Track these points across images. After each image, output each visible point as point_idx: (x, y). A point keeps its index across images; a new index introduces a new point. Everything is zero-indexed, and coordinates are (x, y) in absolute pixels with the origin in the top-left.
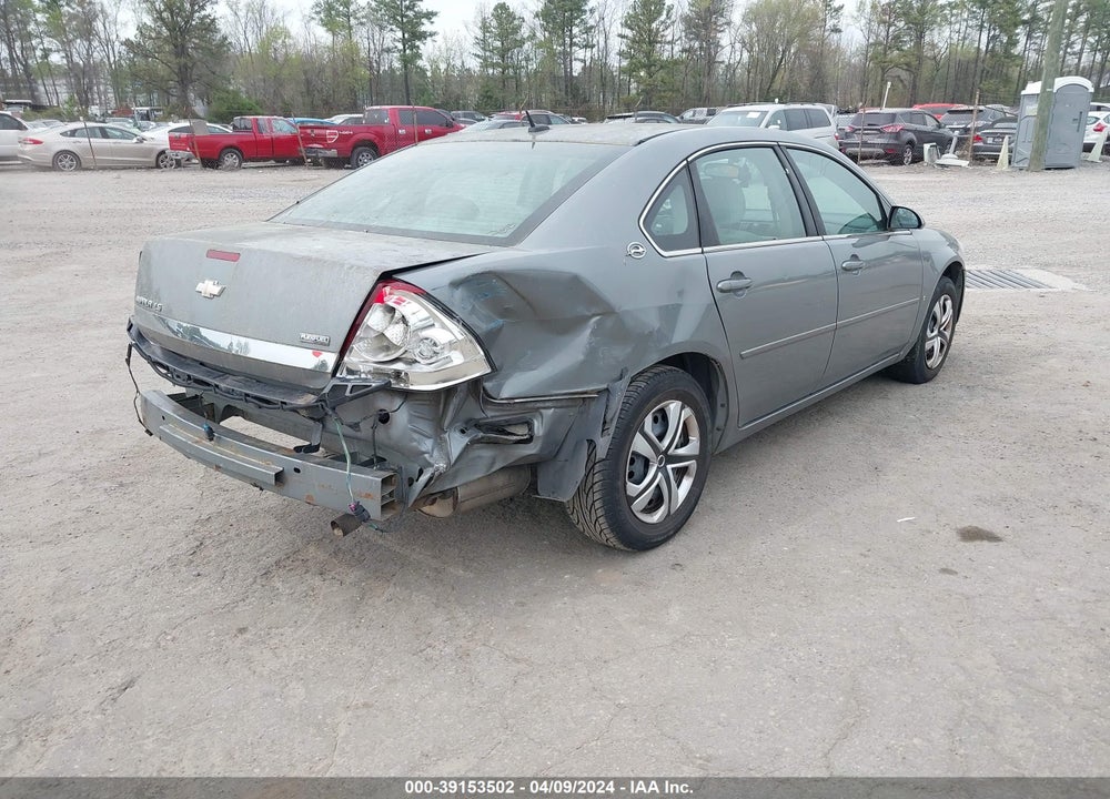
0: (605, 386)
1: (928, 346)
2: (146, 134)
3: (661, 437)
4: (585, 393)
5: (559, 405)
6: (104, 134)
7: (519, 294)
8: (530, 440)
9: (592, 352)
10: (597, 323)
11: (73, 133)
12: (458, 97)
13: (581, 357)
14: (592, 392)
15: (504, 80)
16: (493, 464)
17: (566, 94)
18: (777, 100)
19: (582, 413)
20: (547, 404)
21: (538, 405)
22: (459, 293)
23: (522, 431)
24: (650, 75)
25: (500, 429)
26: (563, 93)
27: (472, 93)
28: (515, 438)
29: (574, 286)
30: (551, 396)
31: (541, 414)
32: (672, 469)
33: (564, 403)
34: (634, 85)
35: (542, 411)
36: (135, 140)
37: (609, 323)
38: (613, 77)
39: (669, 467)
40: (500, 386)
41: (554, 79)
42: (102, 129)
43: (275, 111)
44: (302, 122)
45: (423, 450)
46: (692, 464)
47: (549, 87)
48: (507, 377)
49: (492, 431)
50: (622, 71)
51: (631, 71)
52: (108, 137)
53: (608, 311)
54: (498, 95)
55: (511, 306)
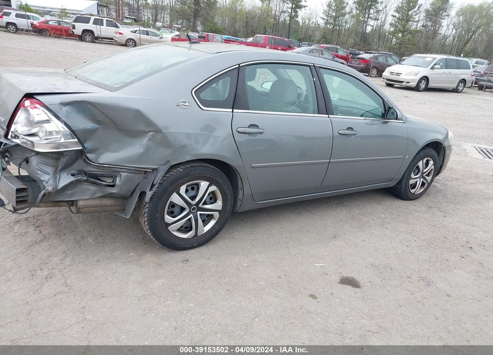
0: (156, 167)
1: (412, 182)
2: (163, 36)
3: (193, 198)
4: (145, 168)
5: (130, 171)
6: (147, 33)
7: (105, 115)
8: (113, 186)
9: (148, 149)
10: (153, 135)
11: (135, 32)
12: (311, 36)
13: (142, 151)
14: (148, 169)
15: (333, 31)
16: (95, 193)
17: (361, 41)
18: (462, 55)
19: (144, 178)
20: (123, 170)
21: (120, 170)
22: (65, 109)
23: (109, 181)
24: (403, 36)
25: (96, 177)
26: (359, 40)
27: (318, 35)
28: (105, 183)
29: (138, 115)
30: (126, 166)
31: (120, 174)
32: (200, 214)
33: (132, 171)
34: (394, 40)
35: (121, 173)
36: (159, 38)
37: (159, 136)
38: (385, 36)
39: (199, 213)
40: (98, 157)
41: (357, 33)
42: (147, 31)
43: (230, 32)
44: (229, 38)
45: (42, 179)
46: (217, 215)
47: (354, 36)
48: (102, 154)
49: (92, 178)
50: (390, 33)
51: (394, 33)
52: (148, 35)
53: (158, 130)
54: (329, 37)
55: (100, 119)
